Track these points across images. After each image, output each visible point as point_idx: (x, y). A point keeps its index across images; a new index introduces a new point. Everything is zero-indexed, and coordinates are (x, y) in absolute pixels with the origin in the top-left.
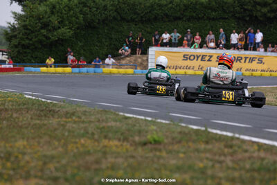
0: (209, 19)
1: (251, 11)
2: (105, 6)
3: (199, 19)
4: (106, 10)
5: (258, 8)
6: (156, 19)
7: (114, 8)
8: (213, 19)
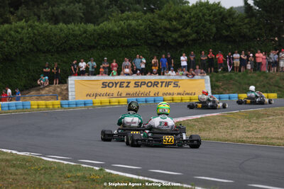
0: (122, 46)
1: (162, 37)
2: (21, 39)
3: (113, 47)
4: (22, 42)
5: (169, 33)
6: (71, 48)
7: (31, 40)
8: (127, 46)
